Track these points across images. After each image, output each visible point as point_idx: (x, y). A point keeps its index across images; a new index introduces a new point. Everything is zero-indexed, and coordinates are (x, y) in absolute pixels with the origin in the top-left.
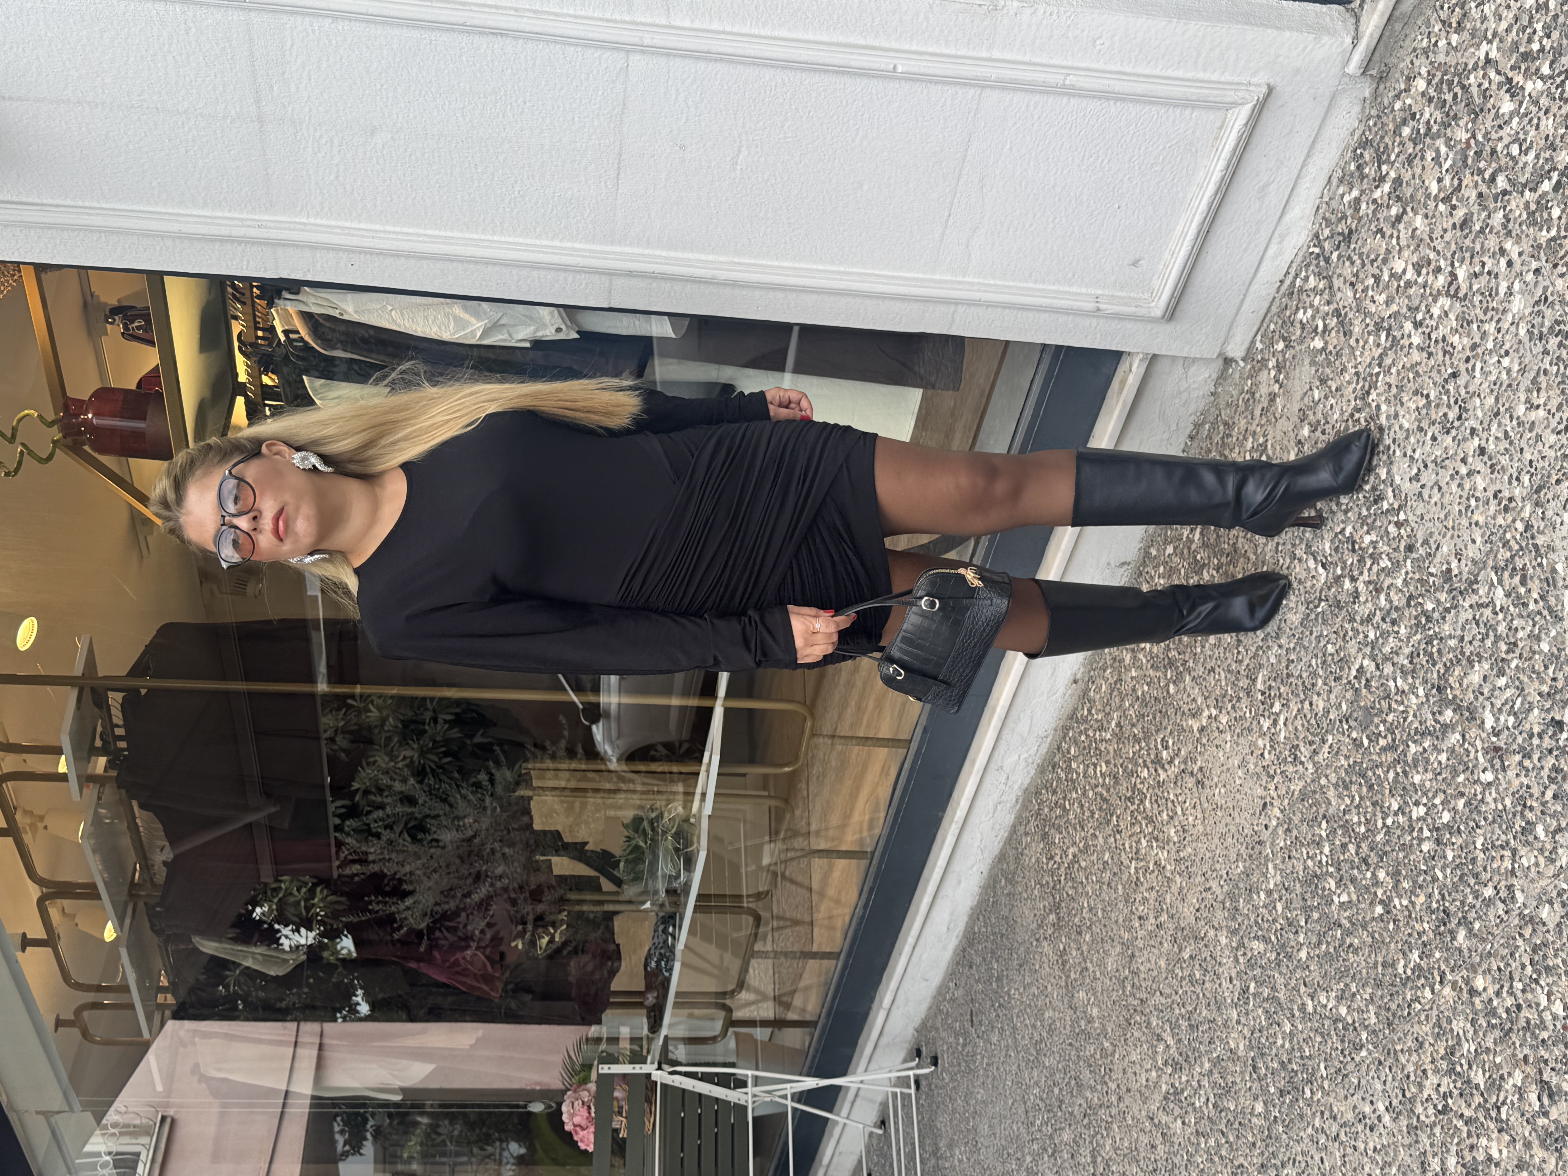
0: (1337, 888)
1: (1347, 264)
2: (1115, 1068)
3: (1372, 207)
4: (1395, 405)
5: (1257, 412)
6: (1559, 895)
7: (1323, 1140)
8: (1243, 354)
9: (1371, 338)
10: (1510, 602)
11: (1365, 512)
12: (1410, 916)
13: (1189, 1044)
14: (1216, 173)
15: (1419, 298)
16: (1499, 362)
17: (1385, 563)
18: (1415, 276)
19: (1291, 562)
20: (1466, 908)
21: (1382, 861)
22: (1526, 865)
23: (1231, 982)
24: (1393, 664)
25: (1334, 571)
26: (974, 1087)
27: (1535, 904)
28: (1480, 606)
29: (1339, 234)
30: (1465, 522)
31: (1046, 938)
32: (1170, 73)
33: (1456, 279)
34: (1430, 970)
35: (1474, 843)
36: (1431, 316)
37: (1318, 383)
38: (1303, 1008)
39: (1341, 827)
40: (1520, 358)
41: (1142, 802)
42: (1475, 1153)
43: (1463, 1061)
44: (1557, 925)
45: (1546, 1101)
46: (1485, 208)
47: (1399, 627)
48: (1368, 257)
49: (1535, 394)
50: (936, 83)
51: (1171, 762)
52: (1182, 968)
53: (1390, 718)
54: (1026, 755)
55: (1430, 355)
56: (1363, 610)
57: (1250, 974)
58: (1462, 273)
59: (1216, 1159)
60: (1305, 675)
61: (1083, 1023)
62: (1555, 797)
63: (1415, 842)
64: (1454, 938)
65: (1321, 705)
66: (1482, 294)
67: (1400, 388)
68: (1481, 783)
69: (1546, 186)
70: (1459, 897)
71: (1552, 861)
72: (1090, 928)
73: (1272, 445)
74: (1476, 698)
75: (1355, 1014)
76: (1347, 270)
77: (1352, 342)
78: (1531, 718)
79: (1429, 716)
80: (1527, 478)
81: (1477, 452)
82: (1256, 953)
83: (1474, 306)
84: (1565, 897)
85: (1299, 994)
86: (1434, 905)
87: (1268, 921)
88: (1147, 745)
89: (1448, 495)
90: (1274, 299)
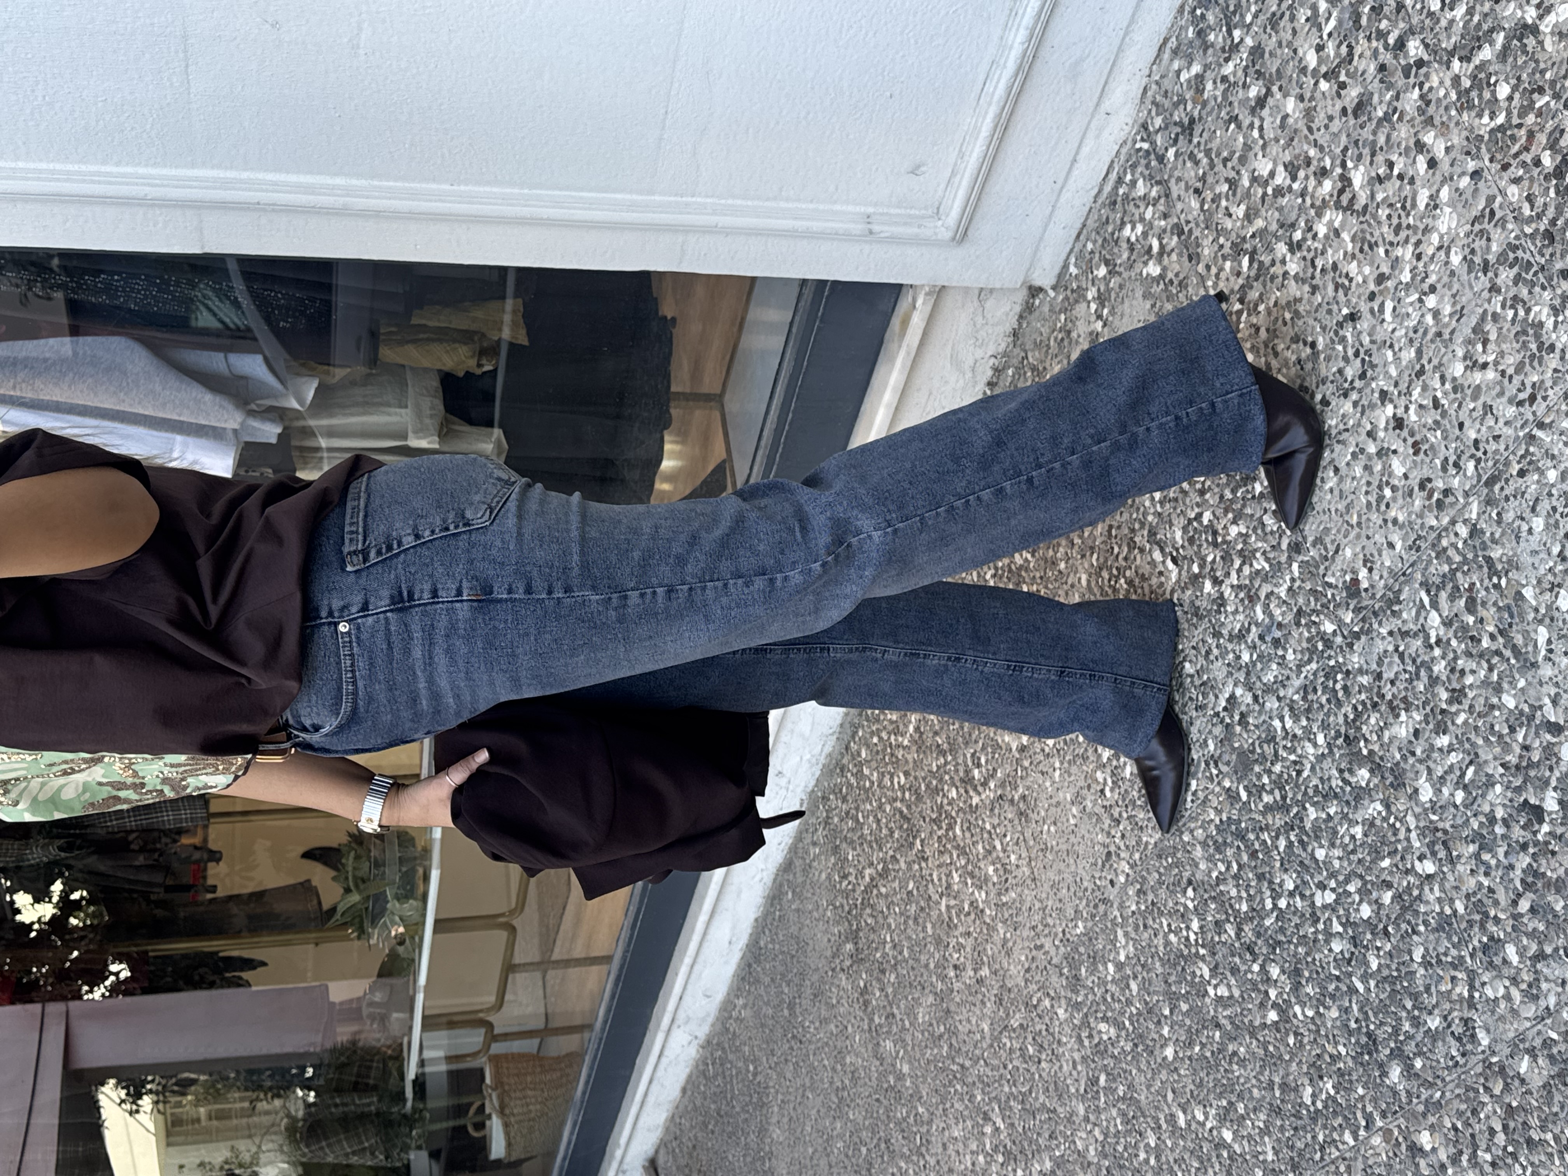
0: (1211, 977)
1: (1189, 164)
2: (933, 1139)
3: (1222, 87)
6: (1546, 1046)
8: (1053, 281)
9: (1228, 264)
10: (1451, 634)
11: (1228, 495)
12: (1318, 1031)
13: (1025, 1133)
14: (1016, 45)
15: (1296, 211)
16: (1420, 300)
17: (1260, 564)
18: (1288, 181)
19: (1129, 551)
20: (1402, 1038)
21: (1274, 953)
22: (1492, 996)
23: (1075, 1067)
24: (1279, 699)
25: (1190, 568)
26: (768, 1123)
27: (1507, 1051)
28: (1404, 634)
29: (1175, 124)
30: (1376, 518)
31: (843, 970)
33: (1350, 184)
34: (1352, 1108)
35: (1410, 953)
36: (1315, 236)
38: (1171, 1119)
39: (1214, 898)
40: (1454, 296)
41: (951, 827)
44: (1544, 1087)
46: (1390, 86)
47: (1285, 649)
48: (1218, 155)
49: (1479, 347)
51: (985, 784)
52: (1010, 1038)
53: (1277, 768)
54: (808, 756)
55: (1314, 289)
56: (1232, 622)
57: (1099, 1062)
58: (1358, 178)
61: (891, 1079)
62: (1534, 910)
63: (1320, 937)
64: (1384, 1074)
66: (1391, 205)
67: (1273, 333)
68: (1417, 874)
69: (1486, 53)
70: (1390, 1020)
71: (1533, 998)
72: (894, 967)
74: (1404, 758)
75: (1245, 1142)
76: (1190, 173)
77: (1201, 268)
78: (1490, 797)
79: (1335, 773)
80: (1471, 465)
81: (1392, 424)
82: (1105, 1037)
83: (1379, 223)
84: (1555, 1051)
85: (1166, 1101)
86: (1353, 1025)
87: (1119, 1001)
88: (955, 759)
89: (1349, 480)
90: (1092, 208)
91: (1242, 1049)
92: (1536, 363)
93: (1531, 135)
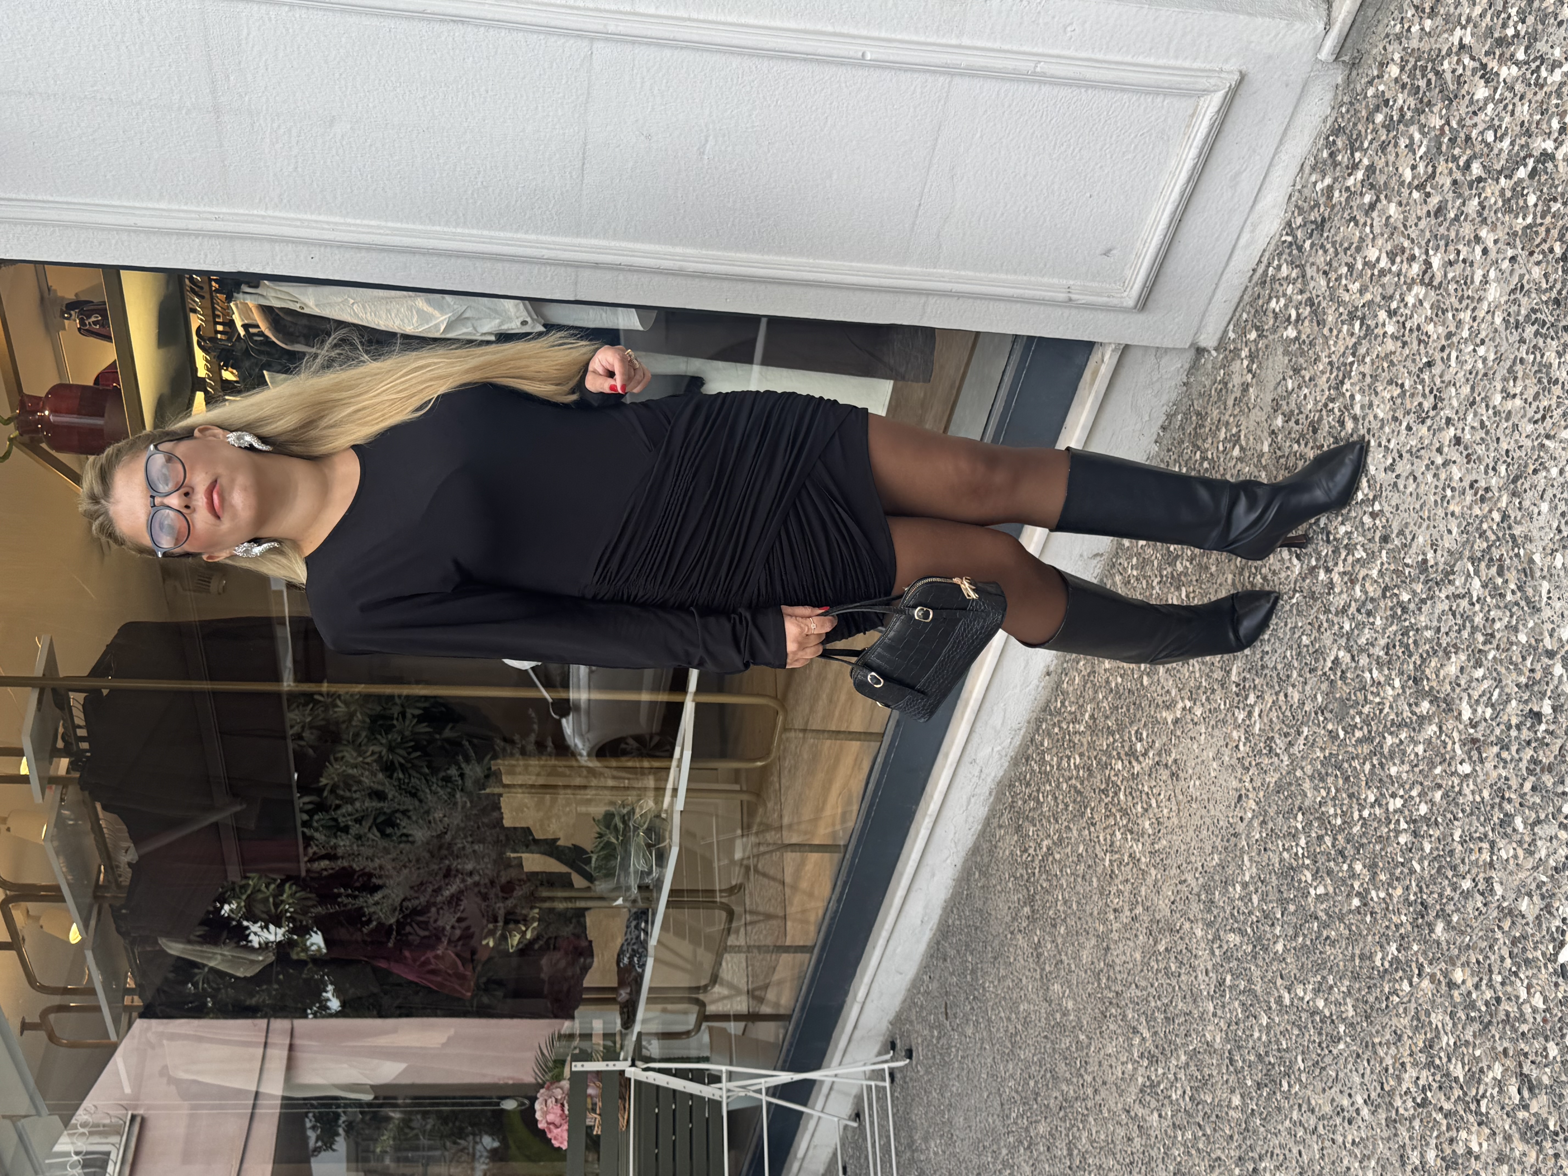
0: (1313, 880)
1: (1320, 252)
2: (1091, 1060)
3: (1345, 195)
4: (1370, 395)
5: (1230, 402)
6: (1539, 887)
7: (1300, 1133)
8: (1215, 344)
9: (1345, 327)
10: (1487, 593)
12: (1387, 909)
13: (1165, 1036)
14: (1188, 160)
15: (1393, 287)
16: (1474, 351)
17: (1360, 554)
18: (1389, 265)
20: (1444, 901)
21: (1359, 853)
22: (1505, 857)
23: (1207, 974)
24: (1369, 656)
25: (1309, 562)
27: (1514, 896)
28: (1457, 597)
29: (1312, 222)
30: (1440, 512)
31: (1020, 931)
32: (1140, 59)
33: (1431, 267)
34: (1408, 963)
35: (1452, 835)
36: (1406, 305)
37: (1291, 373)
38: (1279, 1000)
39: (1316, 819)
40: (1496, 347)
41: (1116, 794)
42: (1454, 1146)
43: (1442, 1054)
44: (1537, 918)
45: (1526, 1094)
46: (1460, 195)
47: (1375, 618)
48: (1341, 245)
49: (1511, 383)
50: (906, 70)
51: (1145, 754)
52: (1157, 961)
53: (1366, 710)
54: (999, 748)
55: (1405, 344)
56: (1338, 601)
57: (1227, 967)
58: (1436, 262)
59: (1193, 1152)
60: (1279, 667)
61: (1058, 1016)
62: (1534, 789)
63: (1392, 834)
64: (1432, 931)
65: (1296, 696)
66: (1457, 282)
67: (1375, 378)
68: (1459, 775)
69: (1522, 173)
70: (1437, 889)
71: (1532, 853)
72: (1065, 920)
73: (1245, 436)
74: (1453, 690)
75: (1333, 1007)
76: (1320, 259)
77: (1326, 331)
78: (1509, 709)
79: (1406, 707)
80: (1503, 468)
81: (1453, 442)
82: (1232, 945)
83: (1449, 295)
84: (1544, 889)
85: (1275, 987)
86: (1412, 898)
87: (1244, 913)
88: (1121, 737)
89: (1423, 485)
90: (1247, 287)
91: (1333, 933)
92: (1546, 393)
93: (1548, 231)
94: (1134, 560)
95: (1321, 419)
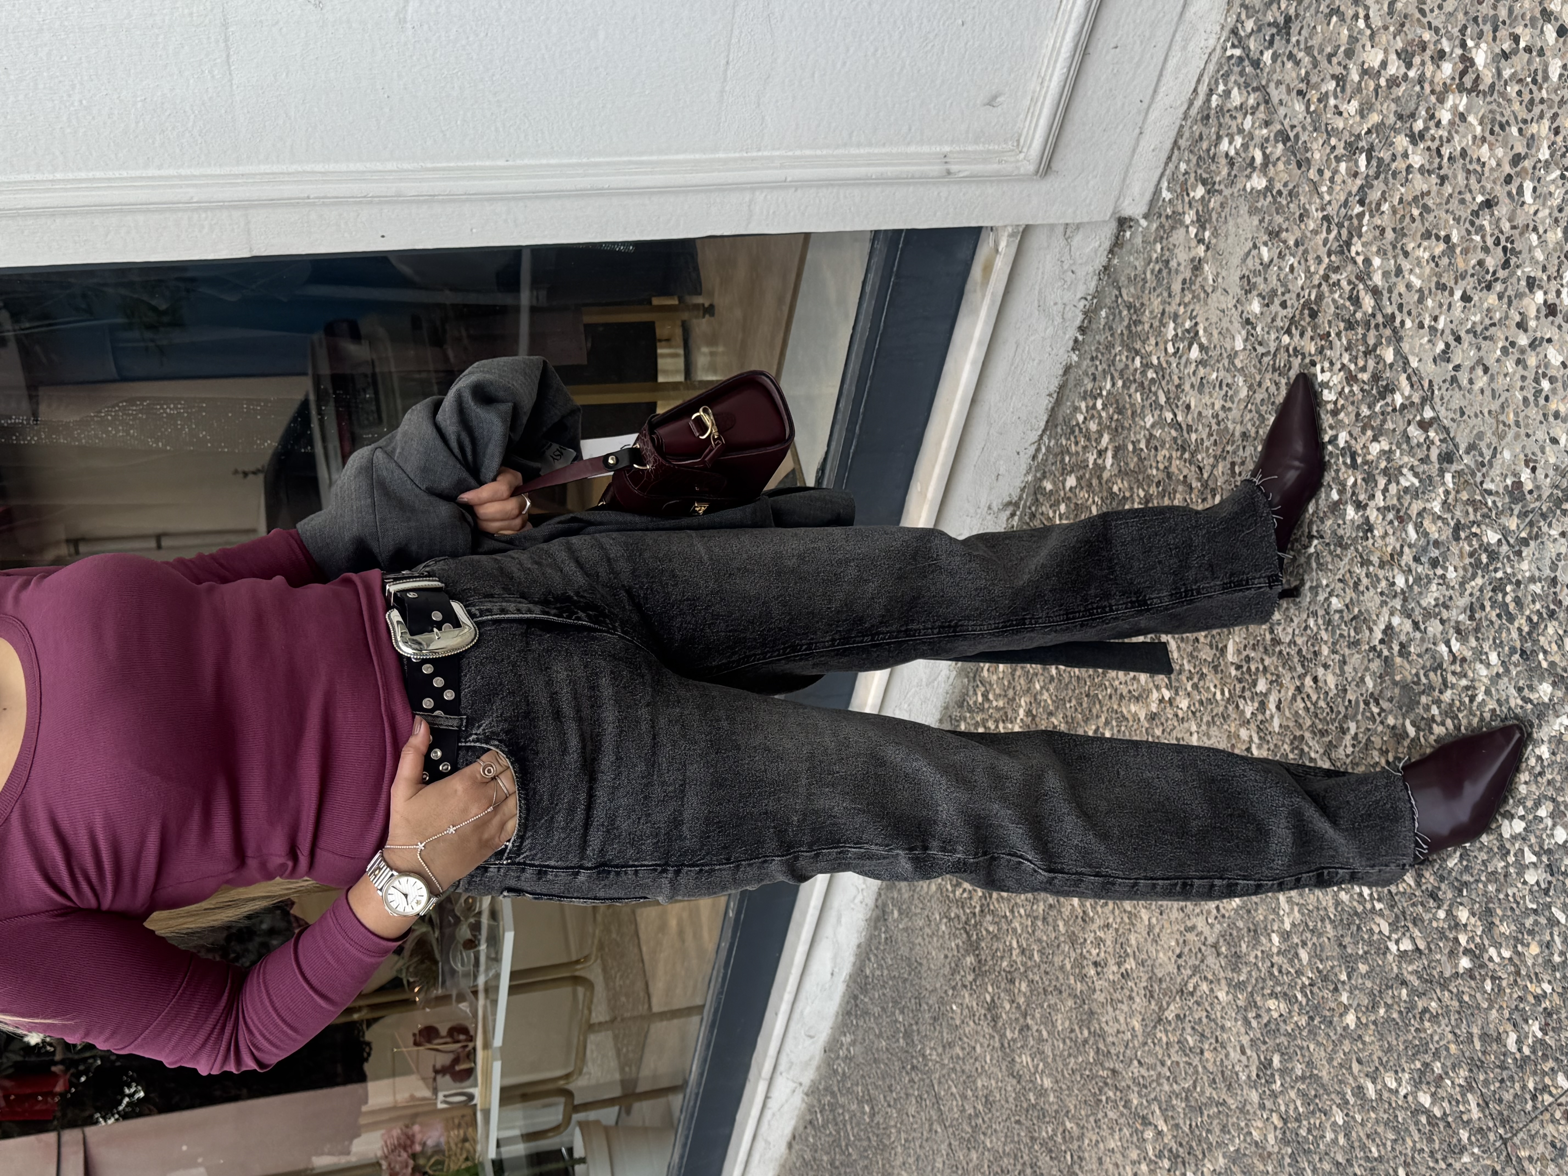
0: (1391, 932)
1: (1289, 65)
2: (1086, 1155)
4: (1395, 257)
5: (1177, 287)
8: (1145, 209)
9: (1343, 166)
11: (1365, 411)
12: (1518, 973)
13: (1192, 1132)
15: (1414, 100)
17: (1408, 480)
18: (1403, 70)
21: (1461, 895)
23: (1243, 1052)
24: (1442, 622)
25: (1328, 495)
26: (893, 1167)
29: (1269, 25)
30: (1535, 414)
31: (965, 986)
33: (1473, 64)
36: (1438, 124)
37: (1266, 238)
38: (1359, 1091)
47: (1445, 569)
48: (1321, 51)
52: (1166, 1031)
53: (1447, 697)
55: (1443, 179)
56: (1381, 547)
57: (1271, 1043)
58: (1480, 57)
60: (1300, 641)
61: (1032, 1097)
63: (1512, 870)
65: (1332, 680)
66: (1520, 81)
67: (1400, 233)
72: (1025, 974)
73: (1205, 330)
75: (1445, 1104)
76: (1290, 75)
77: (1312, 174)
79: (1513, 692)
81: (1544, 311)
82: (1275, 1015)
83: (1509, 101)
85: (1351, 1073)
86: (1557, 959)
87: (1289, 972)
89: (1501, 377)
90: (1182, 126)
91: (1433, 1004)
94: (1063, 508)
95: (1320, 297)
